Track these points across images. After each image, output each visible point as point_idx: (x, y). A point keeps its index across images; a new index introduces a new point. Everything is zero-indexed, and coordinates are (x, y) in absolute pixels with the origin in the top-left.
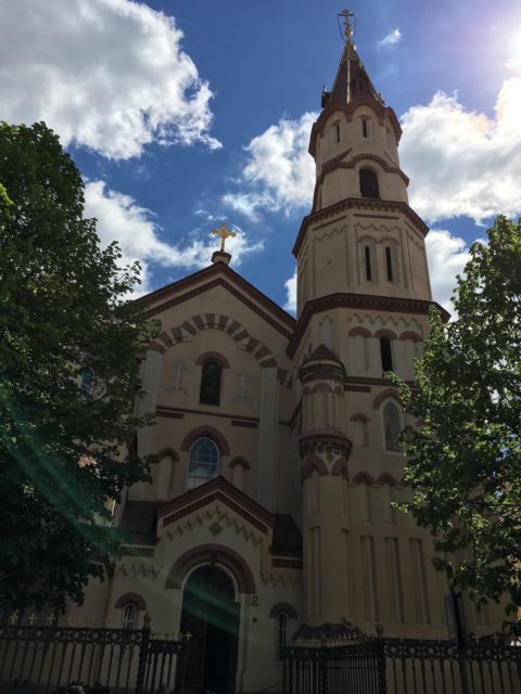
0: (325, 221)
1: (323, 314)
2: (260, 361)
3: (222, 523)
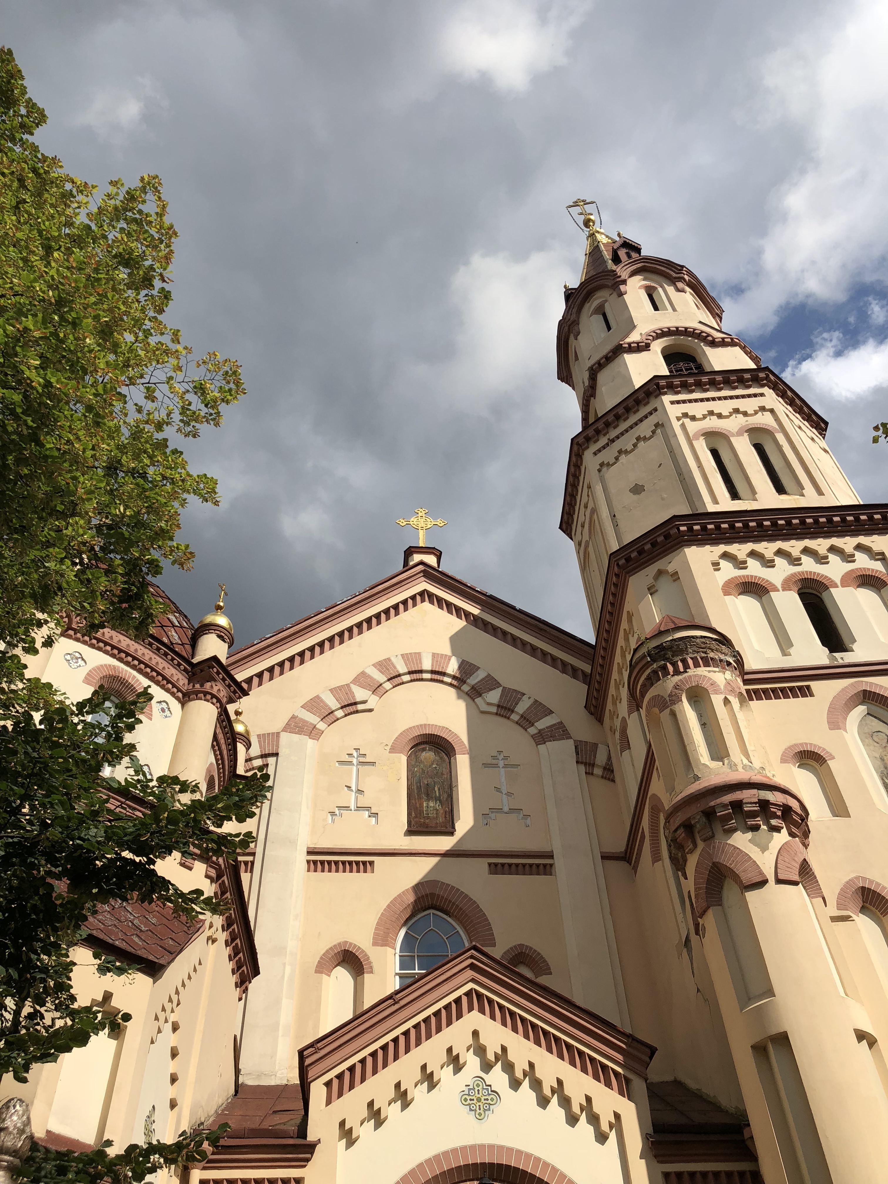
0: (613, 433)
1: (651, 570)
2: (532, 730)
3: (497, 1079)
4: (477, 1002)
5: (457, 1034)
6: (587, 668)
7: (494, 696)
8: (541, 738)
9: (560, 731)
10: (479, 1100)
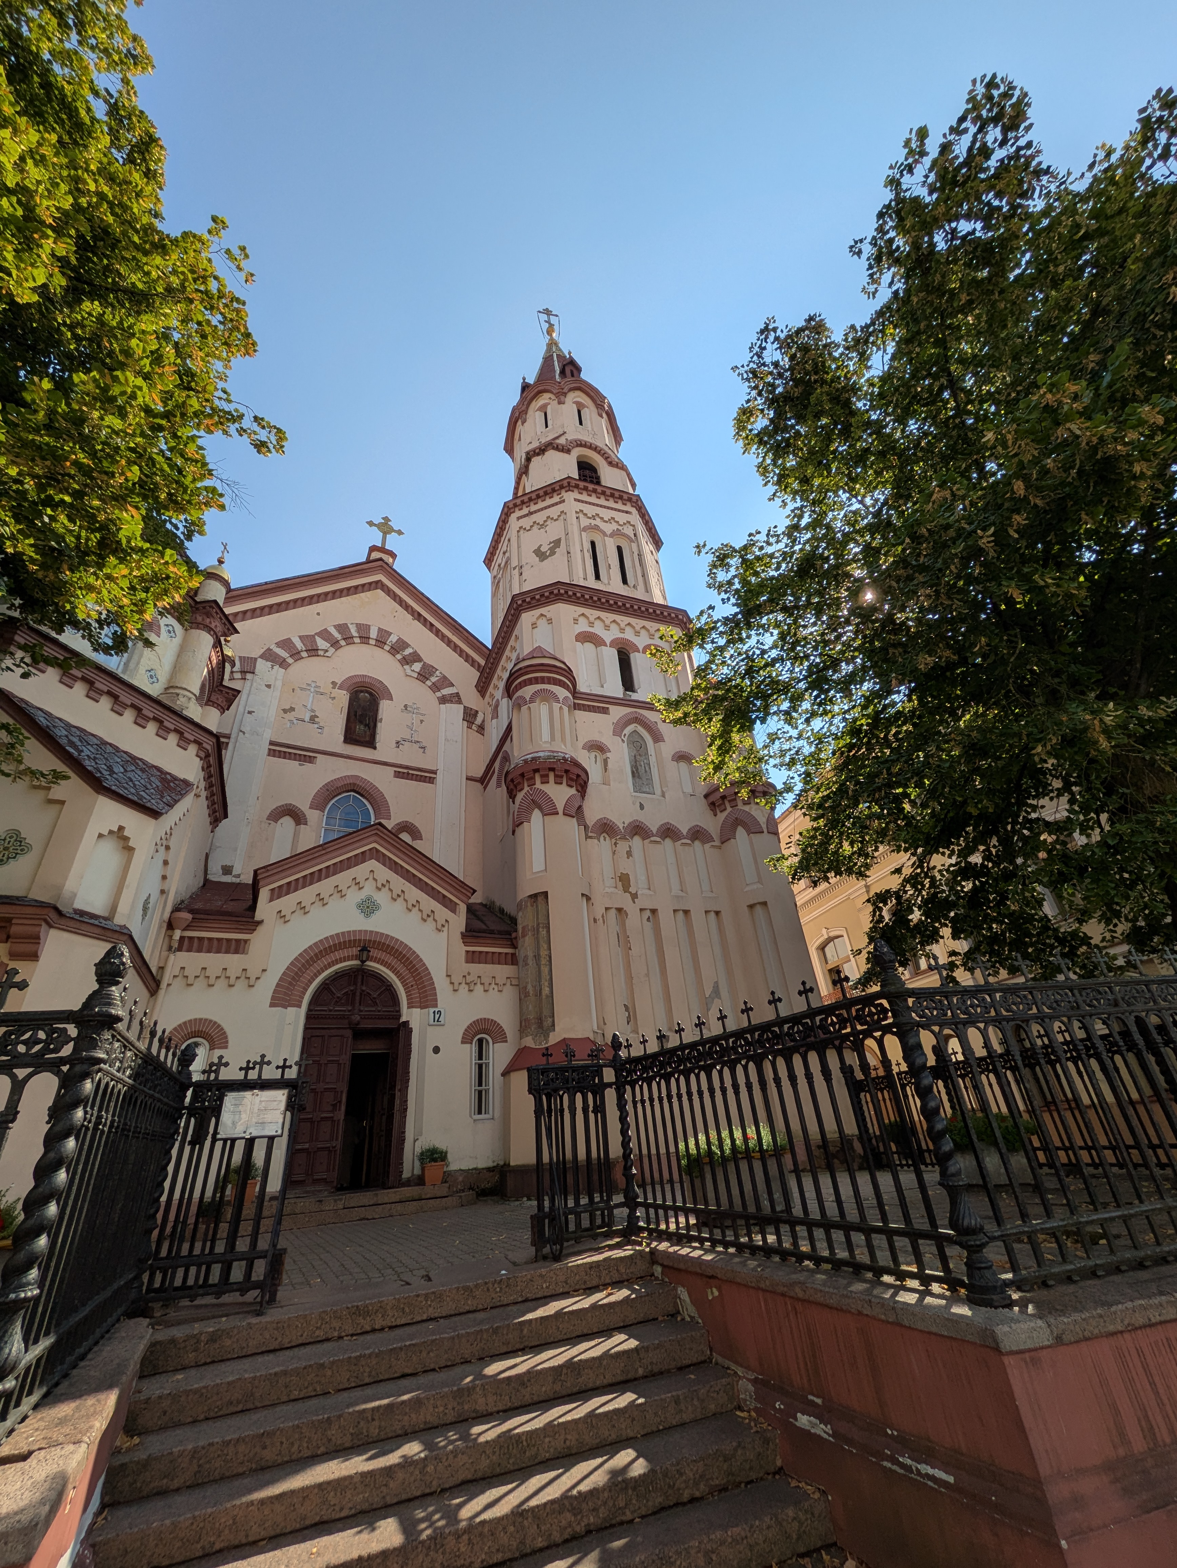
0: (533, 508)
1: (537, 612)
2: (439, 694)
3: (382, 898)
4: (376, 854)
5: (360, 871)
6: (482, 662)
7: (417, 667)
8: (443, 700)
9: (456, 698)
10: (368, 908)
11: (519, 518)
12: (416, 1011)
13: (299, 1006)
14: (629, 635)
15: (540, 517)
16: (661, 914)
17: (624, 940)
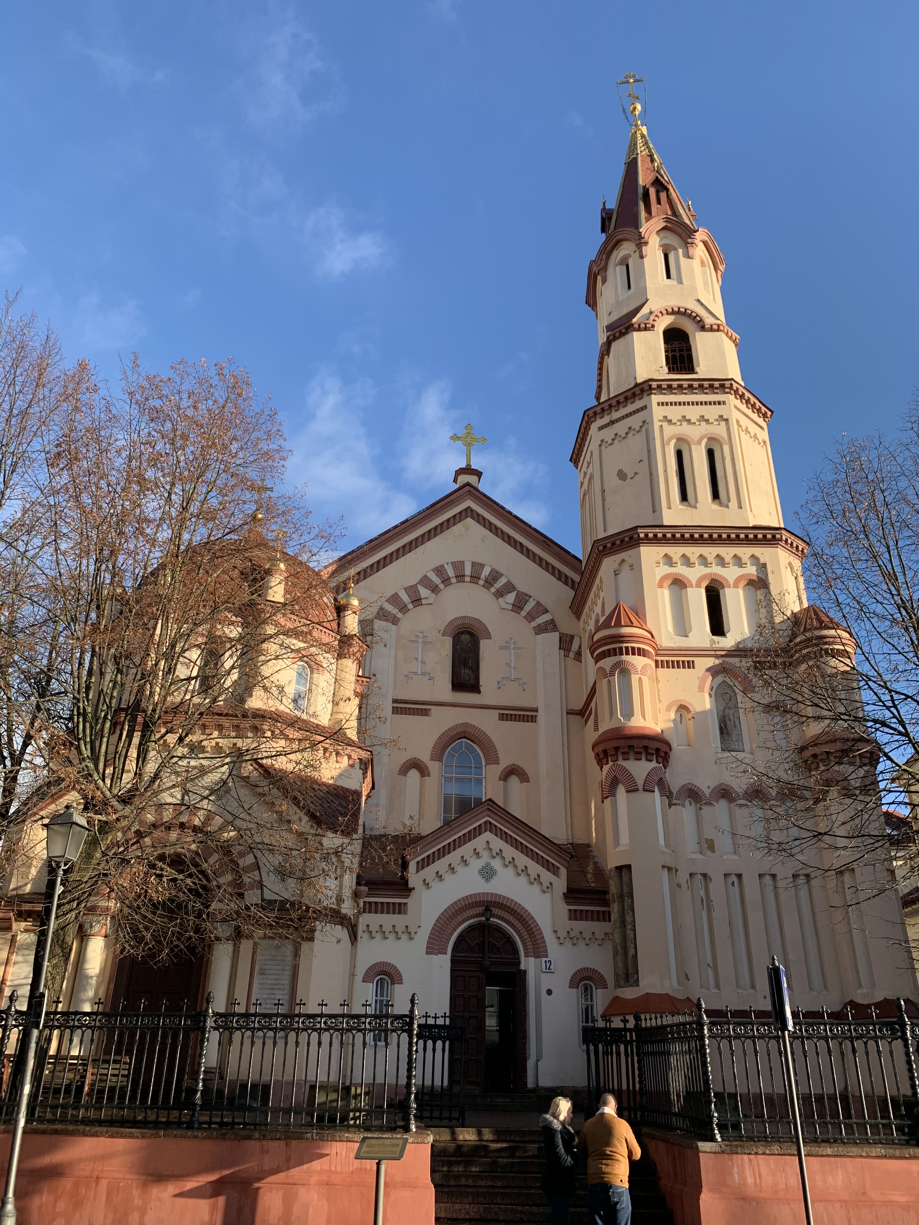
0: (615, 415)
1: (618, 557)
2: (534, 624)
3: (496, 864)
4: (489, 827)
5: (479, 842)
7: (511, 598)
8: (539, 630)
9: (551, 626)
10: (488, 873)
11: (601, 428)
12: (532, 960)
13: (446, 954)
14: (716, 570)
15: (620, 428)
16: (744, 877)
17: (708, 903)
